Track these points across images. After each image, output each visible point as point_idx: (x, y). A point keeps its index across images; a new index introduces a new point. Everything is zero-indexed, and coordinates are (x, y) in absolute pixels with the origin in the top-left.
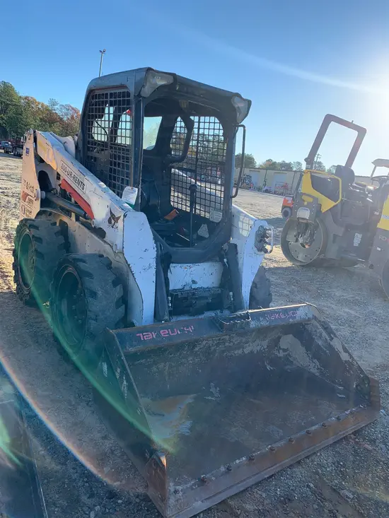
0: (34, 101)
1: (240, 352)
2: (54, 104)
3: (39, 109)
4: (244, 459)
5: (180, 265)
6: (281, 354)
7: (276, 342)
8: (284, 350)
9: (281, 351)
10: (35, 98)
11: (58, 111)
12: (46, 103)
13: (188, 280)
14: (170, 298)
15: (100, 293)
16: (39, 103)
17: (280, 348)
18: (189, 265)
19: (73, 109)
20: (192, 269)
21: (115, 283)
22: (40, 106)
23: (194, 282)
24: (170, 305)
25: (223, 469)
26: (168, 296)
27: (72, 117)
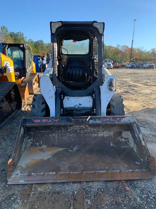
0: (112, 47)
1: (96, 135)
2: (118, 46)
3: (113, 49)
4: (54, 173)
5: (73, 97)
6: (123, 140)
7: (120, 133)
8: (125, 139)
9: (123, 139)
10: (112, 46)
11: (120, 48)
12: (116, 47)
13: (77, 103)
14: (62, 110)
15: (36, 106)
16: (113, 47)
17: (122, 137)
18: (77, 97)
19: (126, 46)
20: (79, 99)
21: (43, 103)
22: (114, 48)
23: (80, 104)
24: (62, 112)
25: (42, 173)
26: (61, 109)
27: (126, 50)
